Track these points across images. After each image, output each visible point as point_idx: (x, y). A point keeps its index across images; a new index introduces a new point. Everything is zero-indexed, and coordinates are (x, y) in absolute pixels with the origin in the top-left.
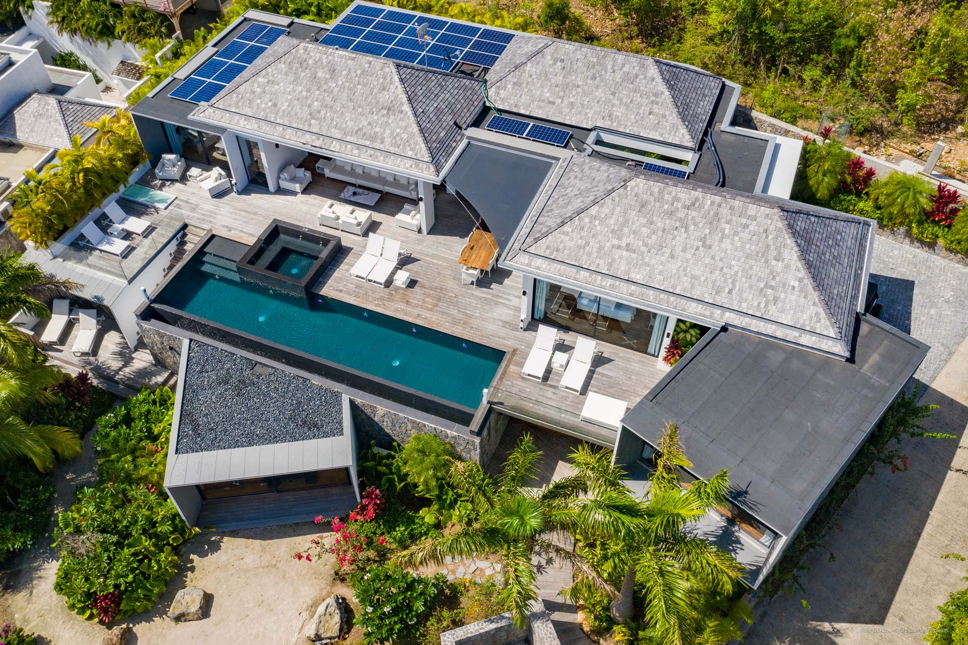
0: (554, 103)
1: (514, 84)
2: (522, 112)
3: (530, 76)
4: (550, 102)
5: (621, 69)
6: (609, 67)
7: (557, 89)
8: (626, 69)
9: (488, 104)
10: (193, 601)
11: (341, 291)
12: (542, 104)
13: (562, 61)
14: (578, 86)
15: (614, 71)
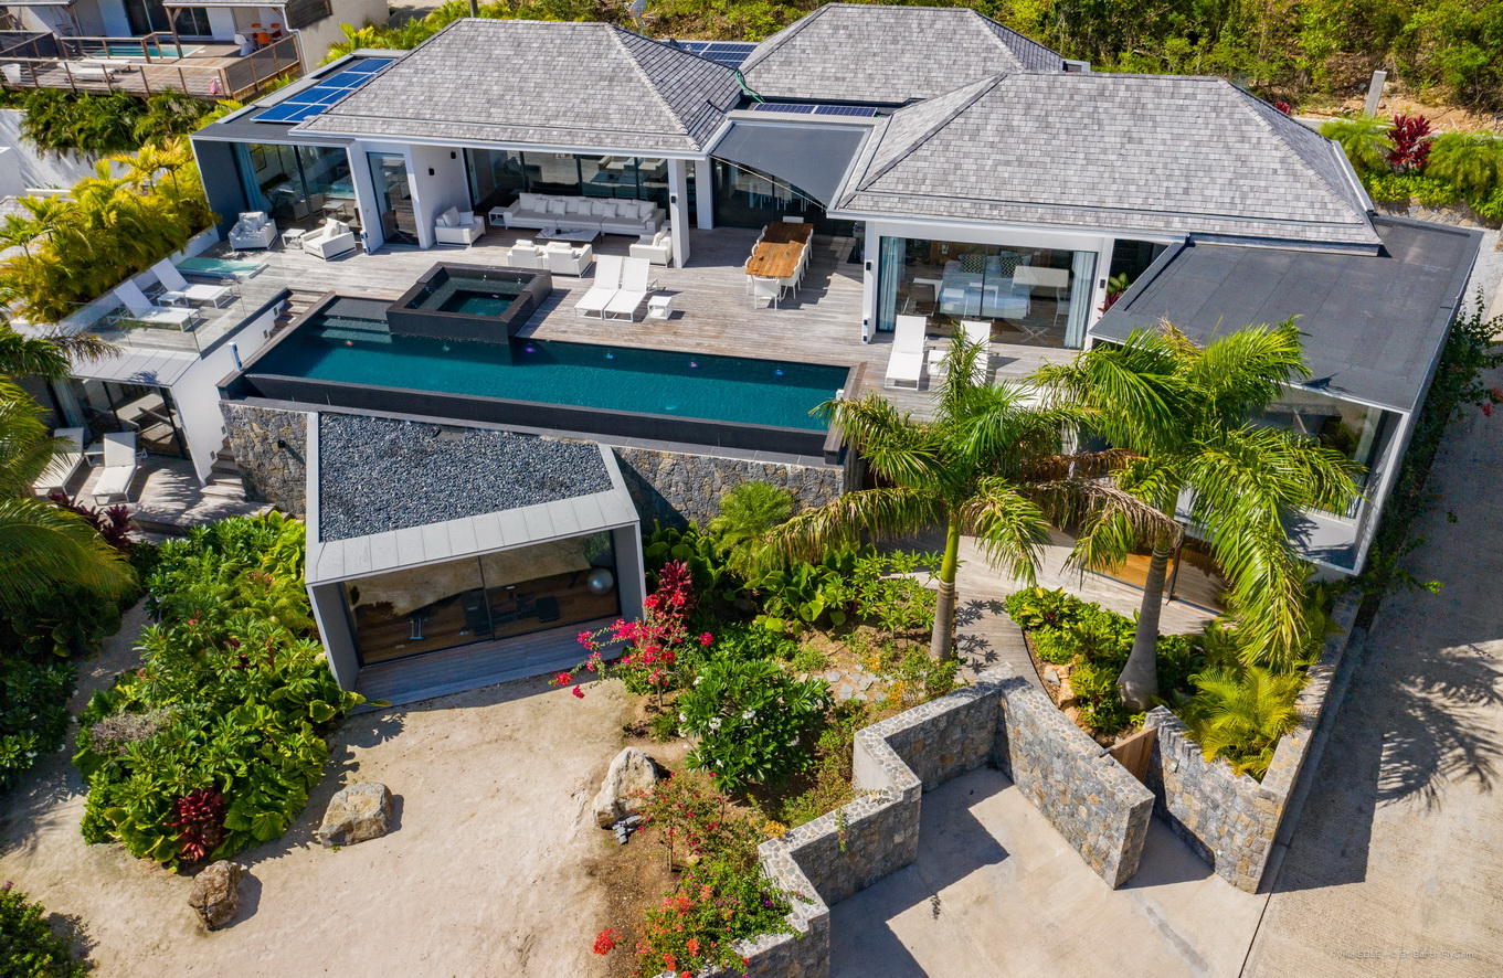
0: (844, 79)
1: (781, 64)
2: (799, 95)
3: (804, 51)
4: (837, 79)
5: (931, 26)
6: (914, 26)
7: (845, 62)
8: (938, 25)
9: (747, 93)
10: (367, 803)
11: (565, 332)
12: (827, 83)
13: (845, 28)
14: (875, 55)
15: (922, 31)
